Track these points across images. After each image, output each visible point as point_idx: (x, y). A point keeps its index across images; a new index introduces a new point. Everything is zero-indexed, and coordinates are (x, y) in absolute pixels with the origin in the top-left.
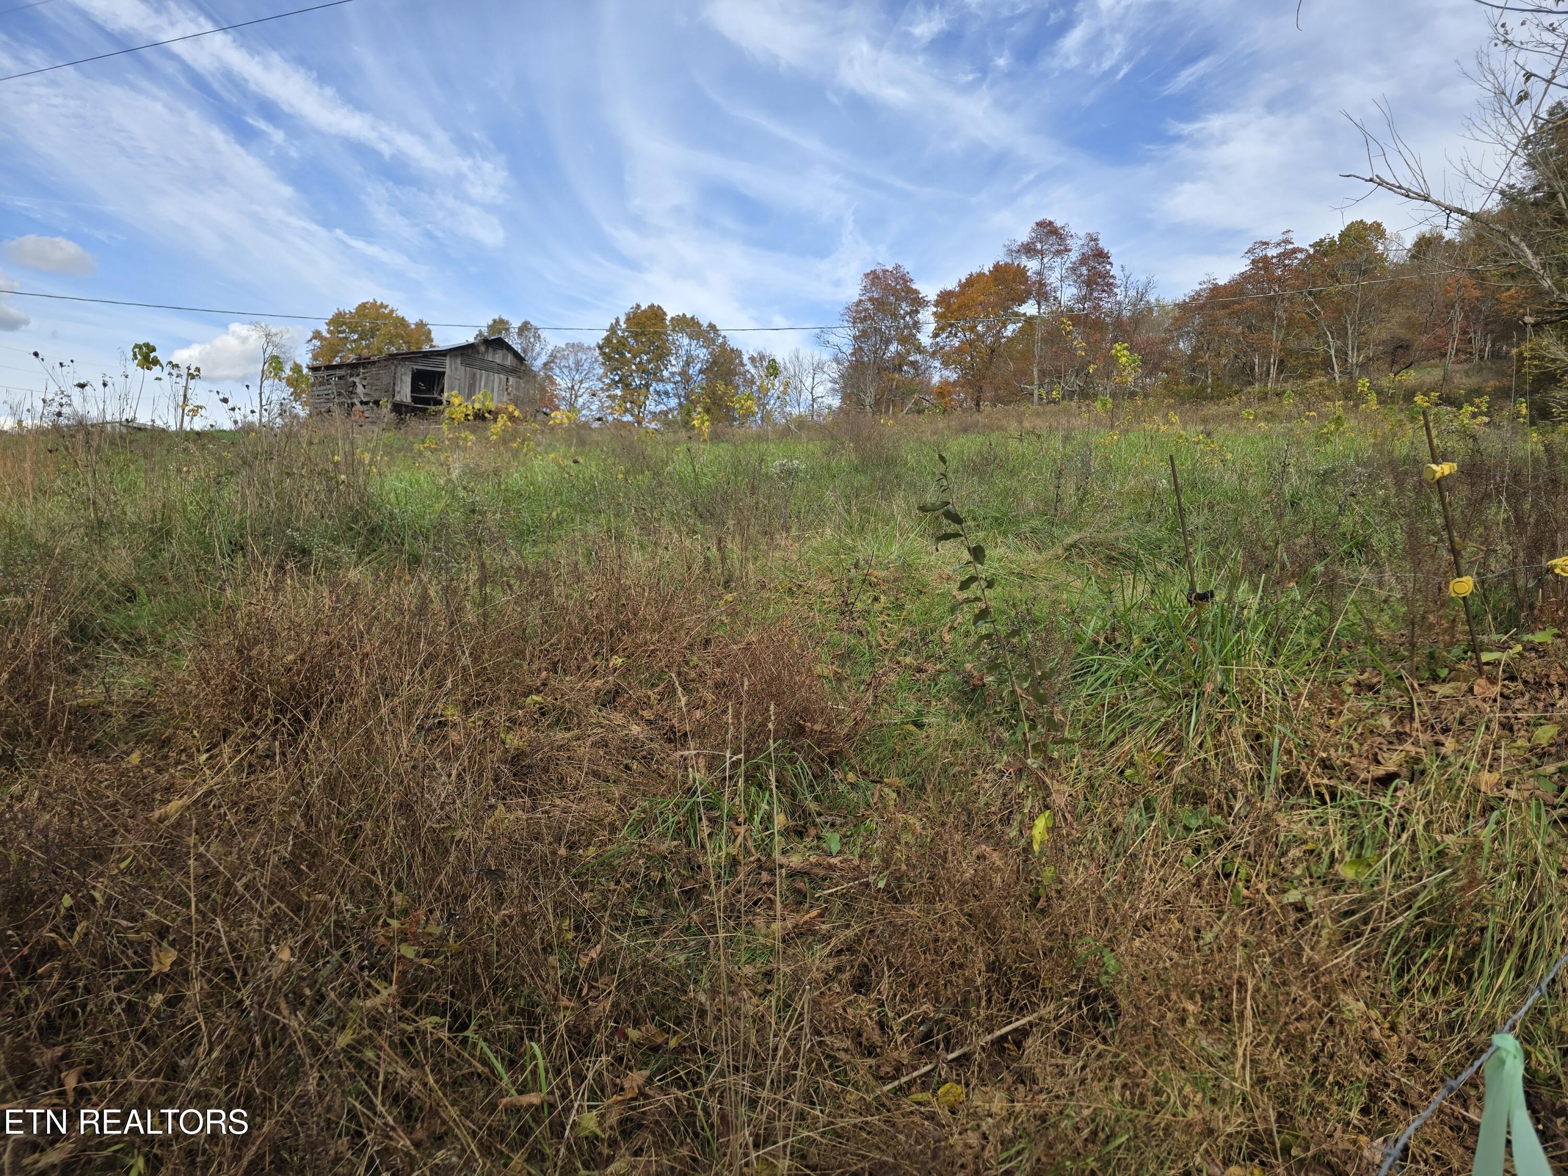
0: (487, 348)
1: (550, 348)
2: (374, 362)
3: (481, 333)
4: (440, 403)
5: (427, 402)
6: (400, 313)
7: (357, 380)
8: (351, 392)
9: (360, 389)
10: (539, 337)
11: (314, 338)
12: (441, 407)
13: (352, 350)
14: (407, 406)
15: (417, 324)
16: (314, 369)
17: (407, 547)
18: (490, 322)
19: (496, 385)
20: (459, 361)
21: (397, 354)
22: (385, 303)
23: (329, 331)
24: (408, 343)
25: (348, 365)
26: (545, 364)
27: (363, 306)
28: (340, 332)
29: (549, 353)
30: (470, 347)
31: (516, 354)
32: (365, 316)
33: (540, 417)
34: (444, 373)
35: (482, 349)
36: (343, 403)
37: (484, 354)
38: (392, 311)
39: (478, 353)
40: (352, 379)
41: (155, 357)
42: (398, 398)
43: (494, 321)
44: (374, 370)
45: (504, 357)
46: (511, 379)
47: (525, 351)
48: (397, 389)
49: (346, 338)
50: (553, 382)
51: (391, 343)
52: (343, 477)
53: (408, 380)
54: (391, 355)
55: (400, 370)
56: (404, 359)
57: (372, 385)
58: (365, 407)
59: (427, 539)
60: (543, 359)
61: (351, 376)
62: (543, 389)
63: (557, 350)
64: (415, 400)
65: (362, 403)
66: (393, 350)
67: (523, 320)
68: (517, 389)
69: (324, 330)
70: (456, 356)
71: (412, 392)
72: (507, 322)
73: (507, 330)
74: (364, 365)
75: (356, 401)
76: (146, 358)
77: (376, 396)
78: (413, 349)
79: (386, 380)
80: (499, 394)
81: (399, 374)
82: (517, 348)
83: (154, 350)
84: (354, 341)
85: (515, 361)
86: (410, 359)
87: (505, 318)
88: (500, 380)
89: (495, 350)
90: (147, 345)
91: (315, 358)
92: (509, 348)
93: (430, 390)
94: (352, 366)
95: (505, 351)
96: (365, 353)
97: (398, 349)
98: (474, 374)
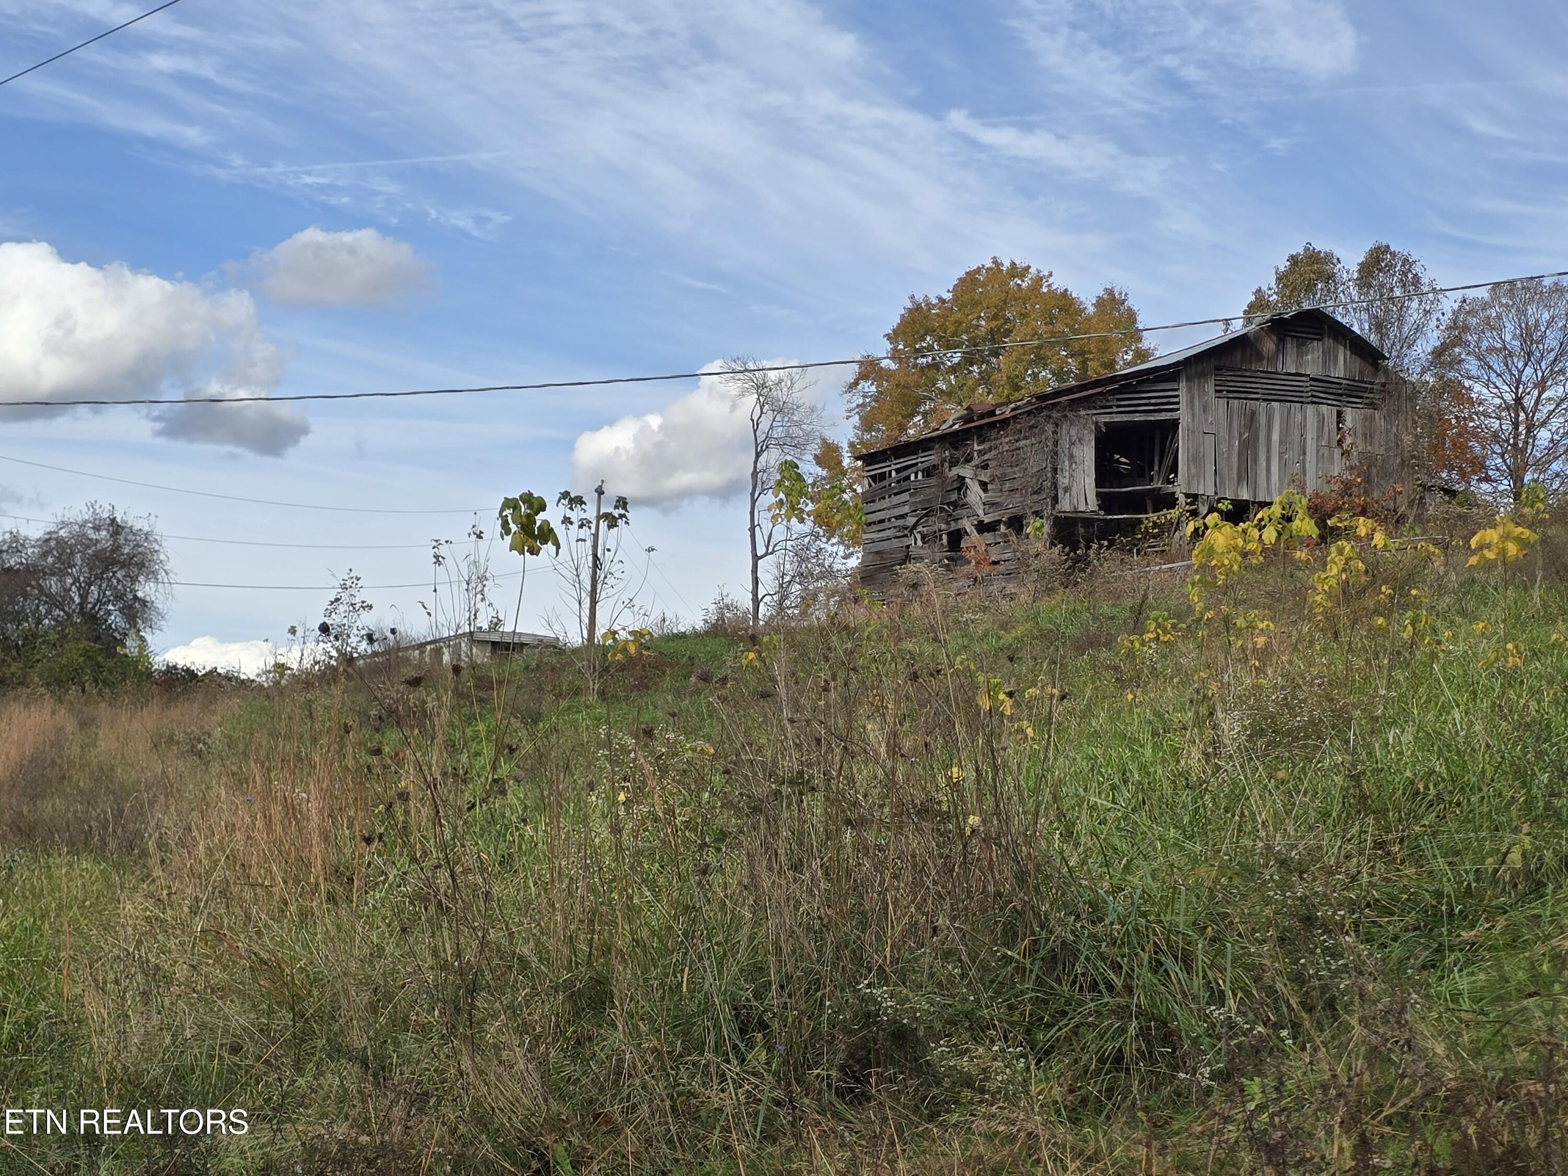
0: (1281, 342)
1: (1449, 304)
2: (1005, 422)
3: (1259, 303)
4: (1170, 501)
5: (1137, 503)
6: (1059, 282)
7: (966, 471)
8: (955, 505)
9: (975, 495)
10: (1417, 280)
11: (863, 376)
12: (1174, 513)
13: (948, 395)
14: (1088, 522)
15: (1100, 303)
16: (869, 459)
17: (1140, 998)
18: (1283, 265)
19: (1311, 435)
20: (1210, 387)
21: (1058, 393)
22: (1021, 263)
23: (895, 356)
24: (1081, 354)
25: (943, 438)
26: (1438, 353)
27: (970, 280)
28: (919, 352)
29: (1446, 320)
30: (1239, 344)
31: (1358, 346)
32: (976, 304)
33: (1435, 505)
34: (1175, 423)
35: (1269, 345)
36: (936, 535)
37: (1273, 359)
38: (1039, 280)
39: (1259, 357)
40: (956, 471)
41: (546, 523)
42: (1065, 505)
43: (1293, 259)
44: (1005, 441)
45: (1328, 358)
46: (1349, 415)
47: (1379, 326)
48: (1063, 481)
49: (935, 366)
50: (1461, 396)
51: (1041, 360)
52: (974, 820)
53: (1087, 454)
54: (1043, 397)
55: (1069, 432)
56: (1075, 404)
57: (1003, 479)
58: (989, 537)
59: (1187, 963)
60: (1431, 339)
61: (954, 463)
62: (1435, 419)
63: (1466, 308)
64: (1106, 502)
65: (982, 528)
66: (1047, 379)
67: (1369, 246)
68: (1368, 437)
69: (881, 349)
70: (1203, 375)
71: (1099, 483)
72: (1328, 258)
73: (1329, 278)
74: (981, 433)
75: (967, 525)
76: (527, 526)
77: (1013, 505)
78: (1095, 371)
79: (1035, 462)
80: (1319, 457)
81: (1064, 444)
82: (1359, 325)
83: (542, 507)
84: (954, 369)
85: (1357, 365)
86: (1088, 402)
87: (1321, 246)
88: (1321, 421)
89: (1301, 344)
90: (528, 498)
91: (867, 424)
92: (1341, 333)
93: (1141, 472)
94: (955, 440)
95: (1329, 342)
96: (984, 398)
97: (1059, 375)
98: (1253, 414)
